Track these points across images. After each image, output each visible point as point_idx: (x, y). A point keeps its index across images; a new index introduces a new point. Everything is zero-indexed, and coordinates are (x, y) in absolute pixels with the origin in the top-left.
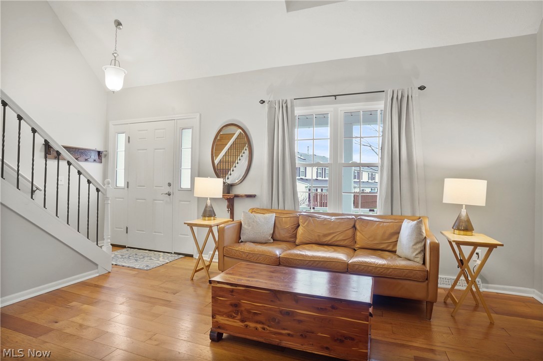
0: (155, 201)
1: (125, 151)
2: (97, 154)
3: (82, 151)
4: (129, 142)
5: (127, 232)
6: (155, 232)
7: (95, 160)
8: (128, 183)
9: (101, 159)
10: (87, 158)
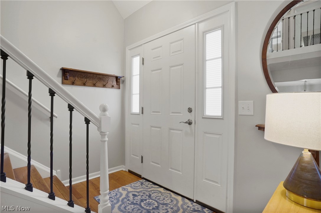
0: (172, 131)
1: (140, 75)
2: (115, 80)
3: (101, 76)
4: (143, 64)
5: (142, 162)
6: (171, 168)
7: (113, 86)
8: (143, 108)
9: (119, 85)
10: (105, 83)
